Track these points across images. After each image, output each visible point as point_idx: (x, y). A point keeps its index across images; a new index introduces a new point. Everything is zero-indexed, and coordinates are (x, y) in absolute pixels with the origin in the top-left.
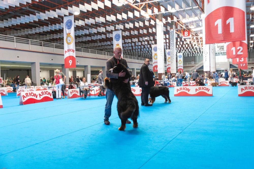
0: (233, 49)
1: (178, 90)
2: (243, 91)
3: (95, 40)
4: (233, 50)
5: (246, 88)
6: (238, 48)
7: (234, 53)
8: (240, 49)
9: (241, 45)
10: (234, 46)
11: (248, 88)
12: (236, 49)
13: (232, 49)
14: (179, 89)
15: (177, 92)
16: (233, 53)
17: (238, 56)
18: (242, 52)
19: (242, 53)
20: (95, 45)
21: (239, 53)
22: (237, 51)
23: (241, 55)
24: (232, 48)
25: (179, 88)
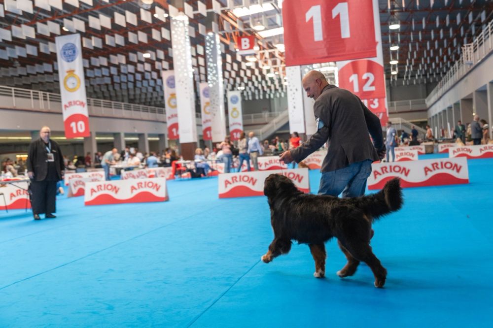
0: (354, 78)
1: (227, 182)
2: (378, 176)
3: (7, 59)
4: (352, 82)
5: (384, 169)
6: (365, 77)
7: (356, 89)
8: (368, 79)
9: (371, 67)
10: (355, 71)
11: (388, 170)
12: (359, 78)
13: (351, 79)
14: (230, 180)
15: (226, 186)
16: (353, 90)
18: (372, 85)
19: (373, 88)
20: (7, 72)
21: (367, 88)
22: (362, 83)
23: (372, 92)
24: (350, 77)
25: (229, 176)
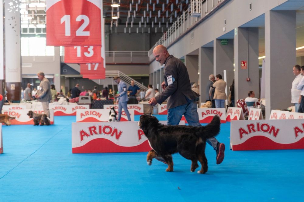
0: (66, 19)
4: (64, 23)
5: (93, 129)
6: (79, 19)
7: (68, 33)
8: (82, 21)
9: (87, 8)
10: (68, 11)
11: (97, 130)
12: (72, 20)
13: (62, 20)
16: (64, 33)
17: (77, 41)
18: (86, 29)
19: (87, 34)
21: (80, 32)
22: (75, 26)
23: (86, 37)
24: (61, 17)
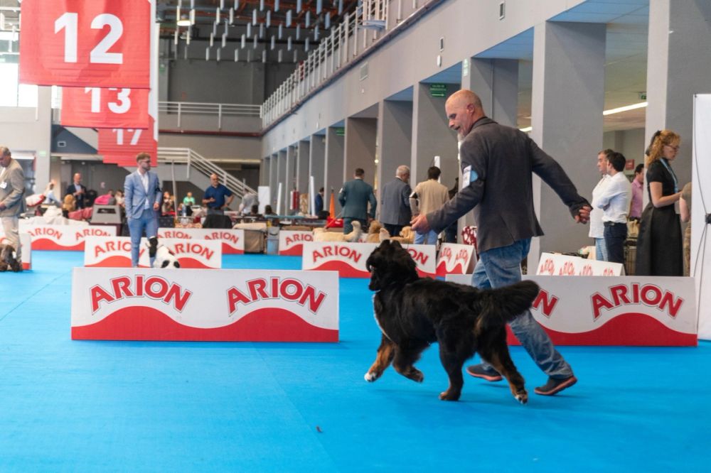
0: (67, 22)
2: (103, 303)
4: (63, 31)
5: (121, 284)
6: (98, 23)
7: (71, 55)
8: (106, 29)
10: (74, 3)
12: (82, 25)
13: (59, 25)
16: (62, 54)
17: (93, 74)
18: (115, 48)
19: (117, 59)
21: (100, 55)
22: (89, 39)
23: (114, 67)
24: (57, 17)
